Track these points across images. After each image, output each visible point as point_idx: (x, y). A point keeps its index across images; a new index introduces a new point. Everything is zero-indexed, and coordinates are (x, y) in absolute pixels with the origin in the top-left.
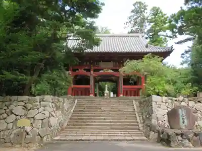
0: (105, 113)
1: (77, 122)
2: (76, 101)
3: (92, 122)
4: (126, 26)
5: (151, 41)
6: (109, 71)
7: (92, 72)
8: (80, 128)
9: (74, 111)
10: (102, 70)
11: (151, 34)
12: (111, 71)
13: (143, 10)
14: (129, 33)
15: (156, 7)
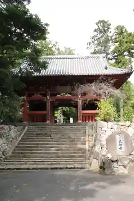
0: (54, 140)
1: (23, 150)
2: (27, 127)
3: (38, 150)
4: (89, 47)
5: (116, 62)
6: (67, 96)
7: (48, 97)
8: (24, 157)
9: (22, 139)
10: (60, 94)
11: (116, 54)
12: (69, 95)
13: (106, 29)
14: (91, 54)
15: (120, 26)
